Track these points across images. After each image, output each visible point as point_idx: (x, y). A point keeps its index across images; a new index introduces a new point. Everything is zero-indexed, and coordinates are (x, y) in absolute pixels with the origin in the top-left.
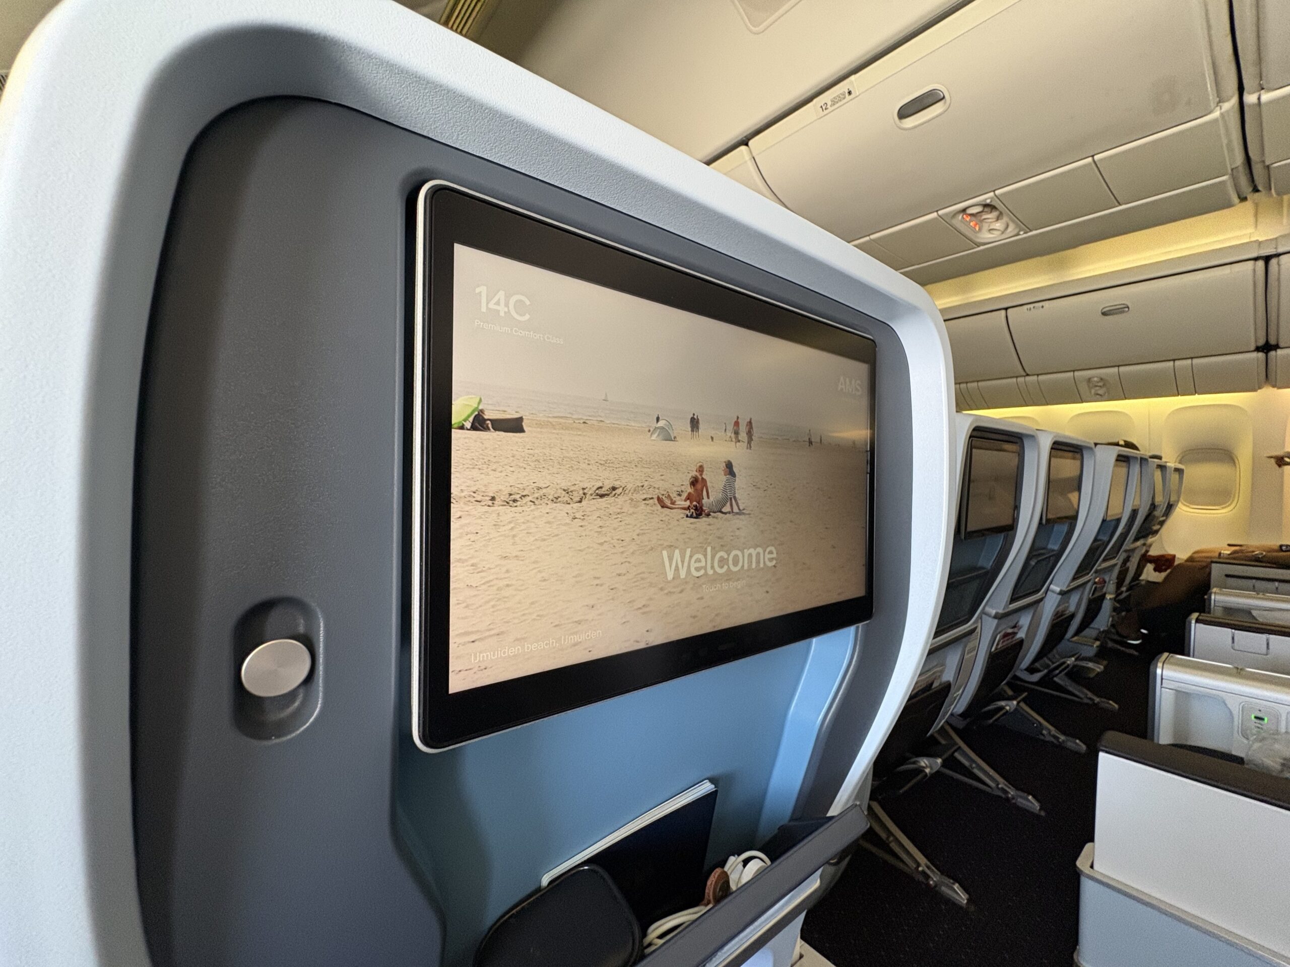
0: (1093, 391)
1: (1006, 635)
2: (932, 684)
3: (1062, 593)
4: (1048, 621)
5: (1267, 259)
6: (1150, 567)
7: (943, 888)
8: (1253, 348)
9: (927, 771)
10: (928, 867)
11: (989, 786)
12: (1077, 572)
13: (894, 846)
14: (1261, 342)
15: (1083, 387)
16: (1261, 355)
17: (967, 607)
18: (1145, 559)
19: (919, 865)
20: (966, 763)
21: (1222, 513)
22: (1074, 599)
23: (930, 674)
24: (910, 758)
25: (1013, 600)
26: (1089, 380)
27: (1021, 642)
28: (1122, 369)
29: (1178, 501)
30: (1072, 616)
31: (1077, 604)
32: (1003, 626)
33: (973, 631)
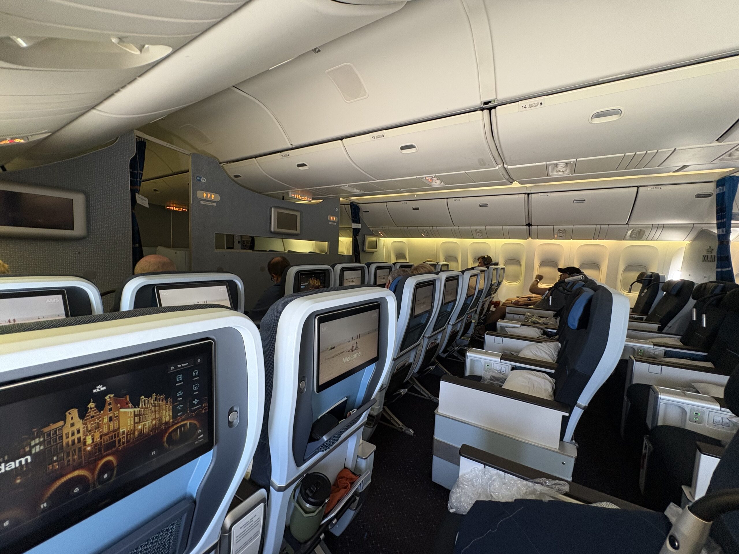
0: (477, 234)
1: (432, 343)
2: (405, 364)
3: (453, 325)
4: (449, 334)
5: (528, 194)
6: (492, 306)
7: (407, 431)
8: (525, 225)
9: (402, 393)
10: (402, 426)
11: (426, 397)
12: (458, 317)
13: (392, 421)
14: (527, 223)
15: (474, 233)
16: (528, 227)
17: (417, 337)
18: (491, 303)
19: (399, 425)
20: (419, 390)
21: (516, 284)
22: (459, 325)
23: (404, 361)
24: (398, 390)
25: (434, 331)
26: (476, 230)
27: (438, 344)
28: (487, 227)
29: (502, 280)
30: (458, 332)
31: (460, 327)
32: (431, 340)
33: (419, 344)
